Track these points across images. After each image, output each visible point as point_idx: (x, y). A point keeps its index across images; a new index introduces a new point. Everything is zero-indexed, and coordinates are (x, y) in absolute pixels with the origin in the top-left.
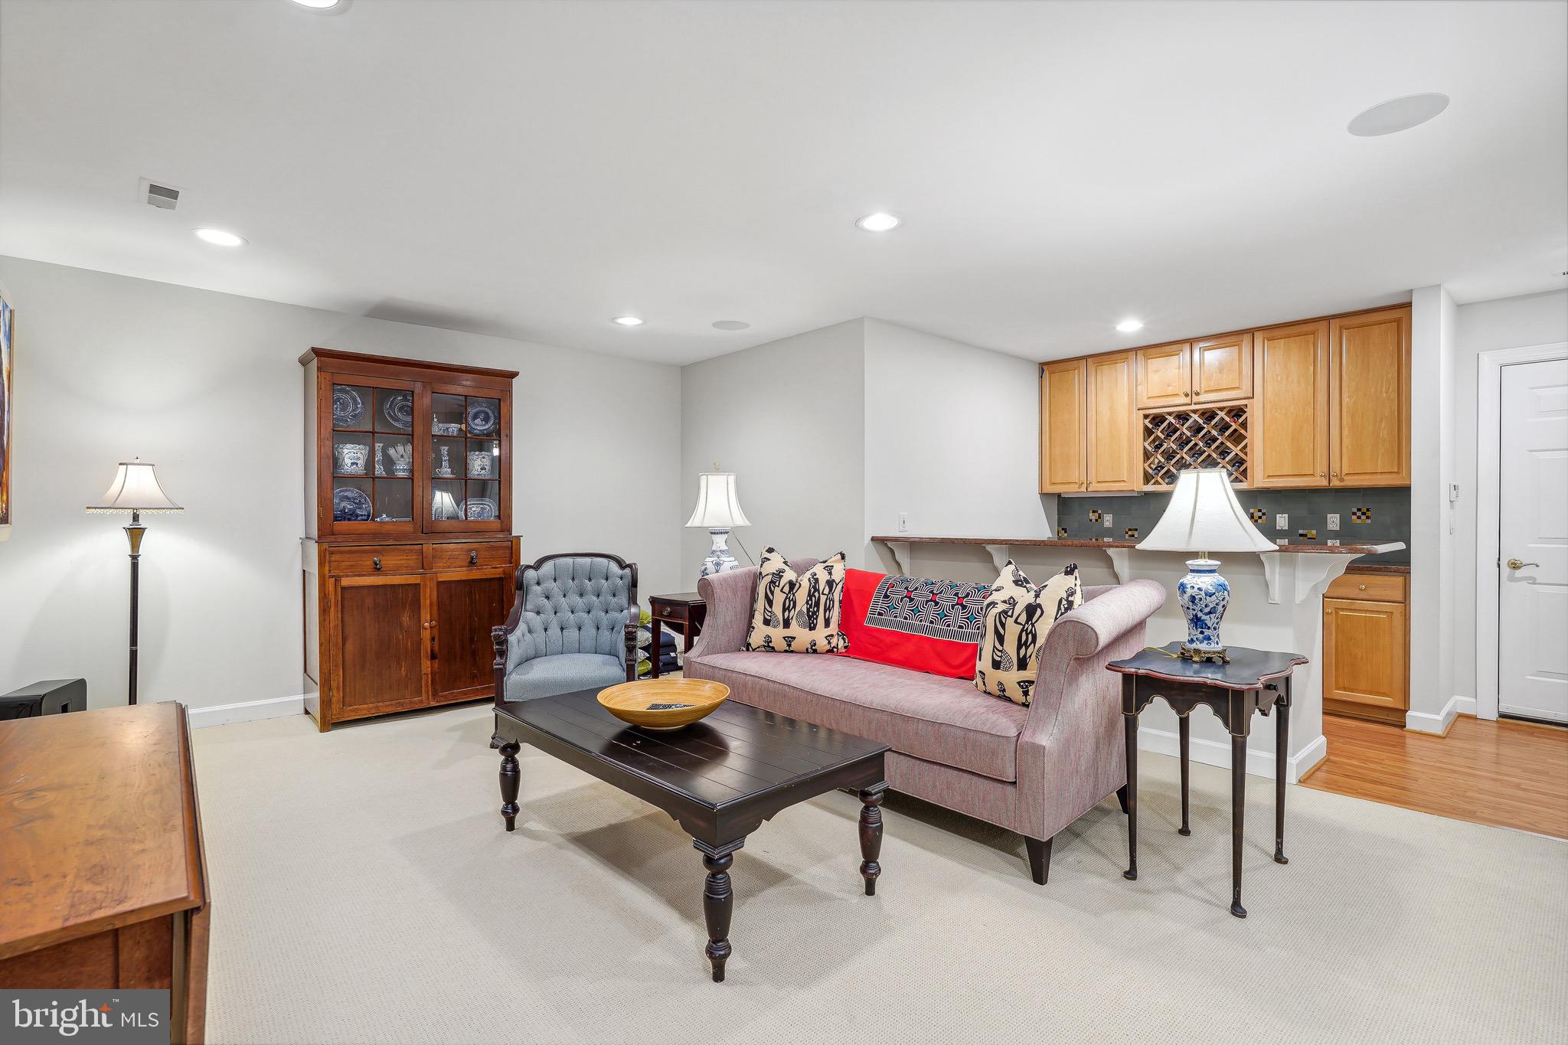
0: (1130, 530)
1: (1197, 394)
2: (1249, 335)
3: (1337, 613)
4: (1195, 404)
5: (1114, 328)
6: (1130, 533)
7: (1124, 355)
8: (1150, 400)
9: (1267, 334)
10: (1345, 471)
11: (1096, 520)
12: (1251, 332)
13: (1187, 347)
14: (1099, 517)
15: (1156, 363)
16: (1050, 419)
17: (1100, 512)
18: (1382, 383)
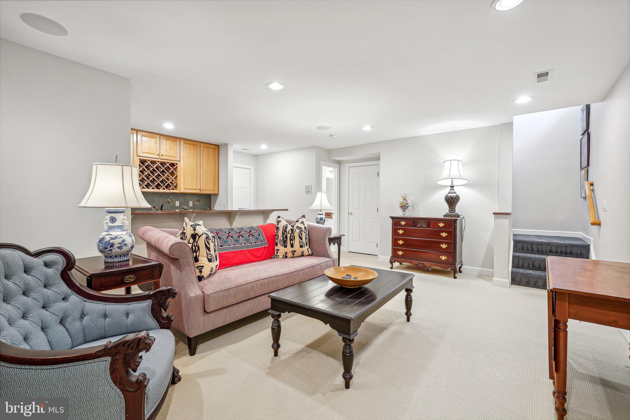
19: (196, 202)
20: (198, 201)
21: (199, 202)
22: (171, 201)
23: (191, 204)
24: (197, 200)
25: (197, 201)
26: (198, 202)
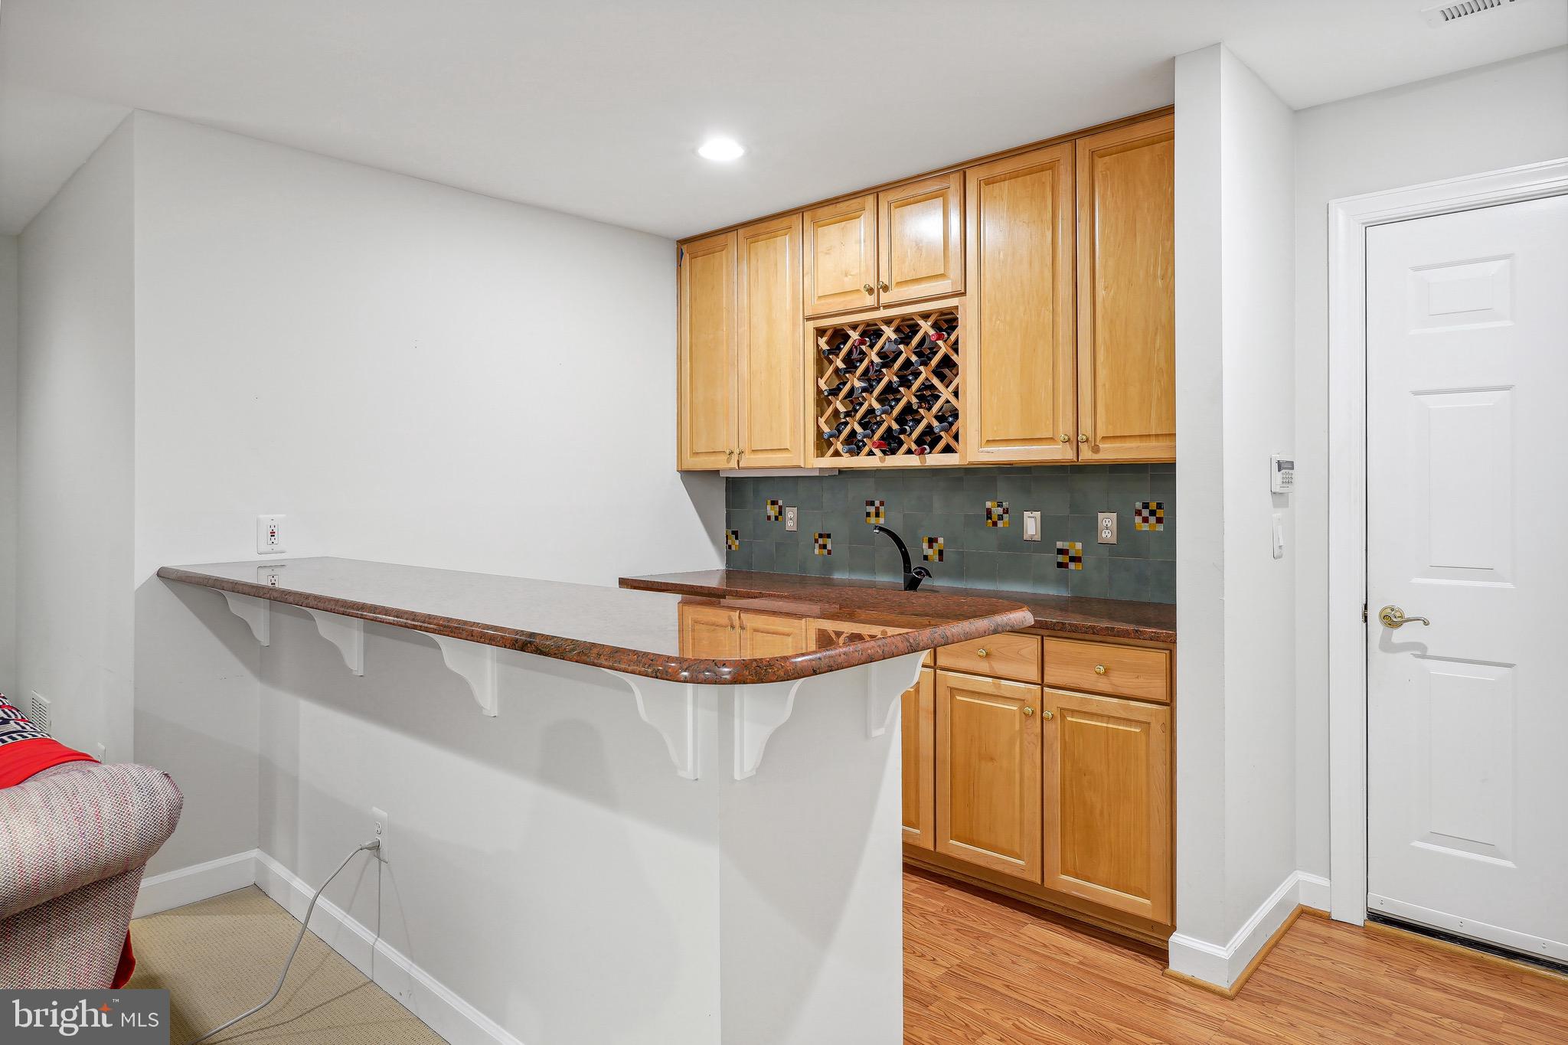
0: (821, 536)
1: (886, 288)
2: (957, 175)
3: (1063, 717)
4: (885, 307)
5: (694, 151)
6: (821, 541)
7: (784, 222)
8: (823, 301)
9: (983, 172)
10: (1100, 433)
11: (776, 518)
12: (962, 169)
13: (870, 200)
14: (780, 513)
15: (831, 234)
16: (691, 338)
17: (780, 503)
18: (1156, 259)
19: (1138, 520)
20: (1153, 513)
21: (1159, 520)
22: (1000, 511)
23: (1107, 525)
24: (1146, 506)
25: (1145, 513)
26: (1152, 520)
